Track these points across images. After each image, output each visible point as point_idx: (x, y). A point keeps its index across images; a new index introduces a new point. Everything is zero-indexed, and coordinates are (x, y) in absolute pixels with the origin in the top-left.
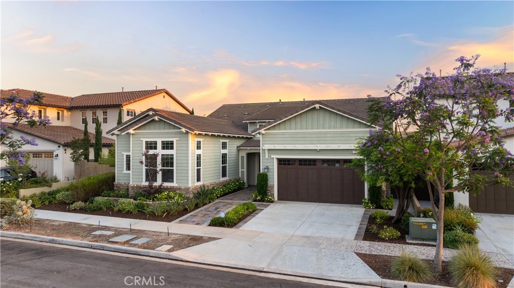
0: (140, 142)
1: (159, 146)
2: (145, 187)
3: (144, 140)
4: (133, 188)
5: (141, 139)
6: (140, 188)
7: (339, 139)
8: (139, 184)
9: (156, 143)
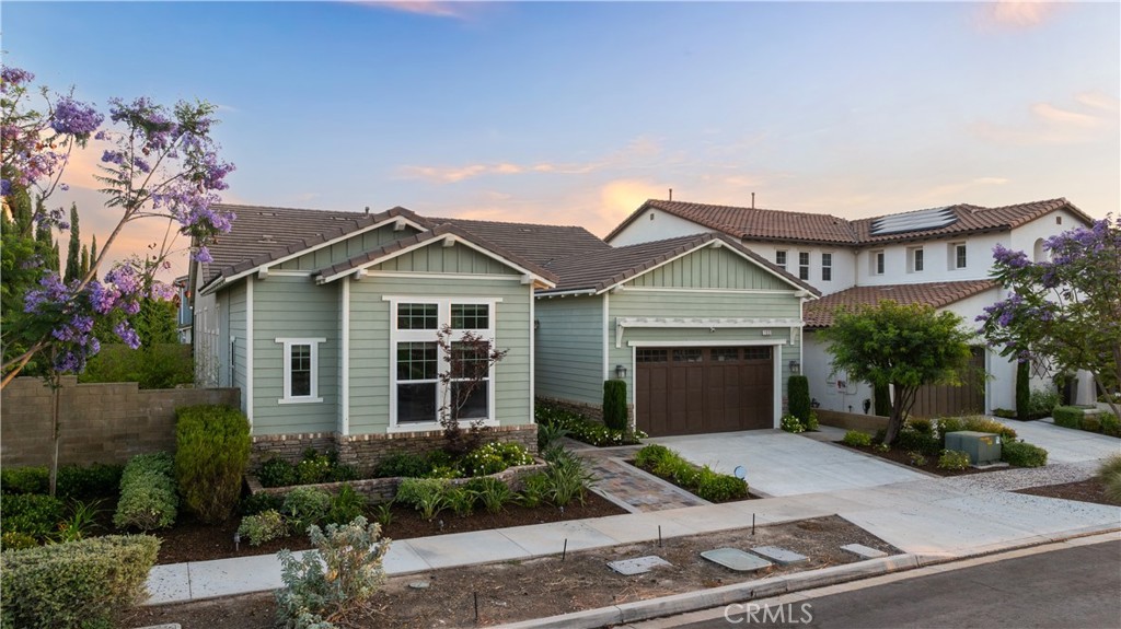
0: (380, 307)
1: (444, 317)
2: (400, 440)
3: (396, 301)
4: (357, 446)
5: (384, 298)
6: (384, 442)
7: (743, 307)
8: (378, 431)
9: (433, 310)
